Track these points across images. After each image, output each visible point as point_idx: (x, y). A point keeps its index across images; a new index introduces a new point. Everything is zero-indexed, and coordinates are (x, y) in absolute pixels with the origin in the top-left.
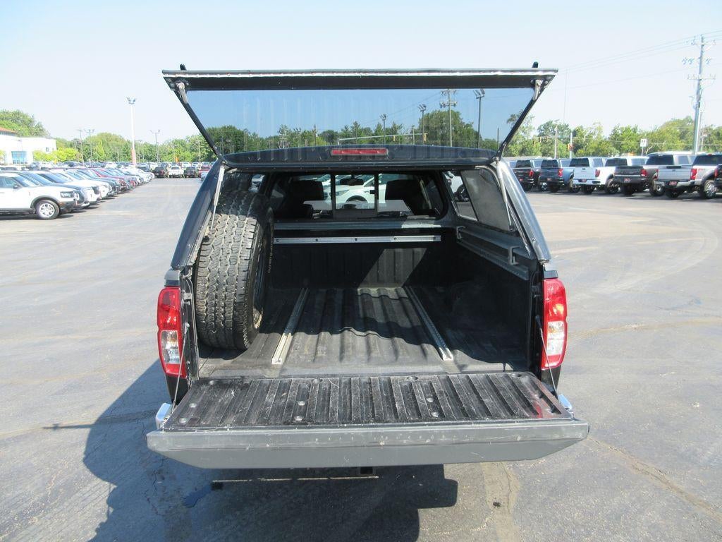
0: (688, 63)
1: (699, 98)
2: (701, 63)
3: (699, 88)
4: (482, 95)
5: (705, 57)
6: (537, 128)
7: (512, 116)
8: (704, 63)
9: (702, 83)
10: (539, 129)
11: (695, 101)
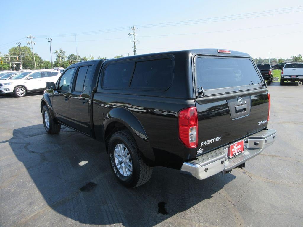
0: (130, 35)
1: (135, 48)
2: (134, 36)
3: (135, 45)
4: (51, 40)
5: (135, 34)
6: (67, 57)
7: (56, 51)
8: (135, 36)
9: (135, 43)
10: (68, 57)
11: (134, 49)
